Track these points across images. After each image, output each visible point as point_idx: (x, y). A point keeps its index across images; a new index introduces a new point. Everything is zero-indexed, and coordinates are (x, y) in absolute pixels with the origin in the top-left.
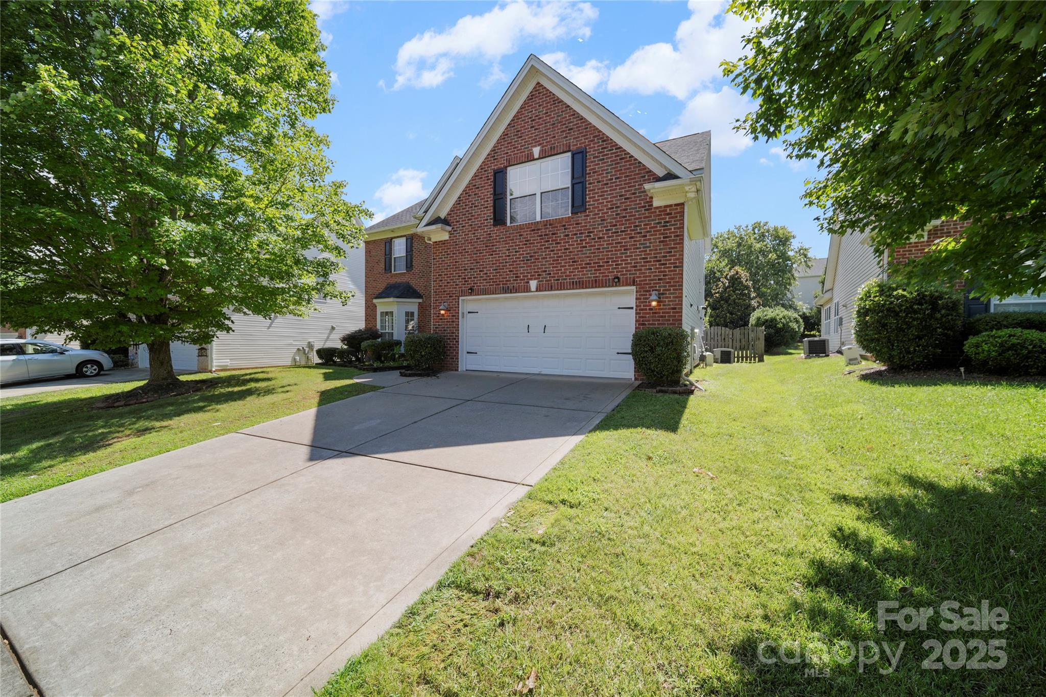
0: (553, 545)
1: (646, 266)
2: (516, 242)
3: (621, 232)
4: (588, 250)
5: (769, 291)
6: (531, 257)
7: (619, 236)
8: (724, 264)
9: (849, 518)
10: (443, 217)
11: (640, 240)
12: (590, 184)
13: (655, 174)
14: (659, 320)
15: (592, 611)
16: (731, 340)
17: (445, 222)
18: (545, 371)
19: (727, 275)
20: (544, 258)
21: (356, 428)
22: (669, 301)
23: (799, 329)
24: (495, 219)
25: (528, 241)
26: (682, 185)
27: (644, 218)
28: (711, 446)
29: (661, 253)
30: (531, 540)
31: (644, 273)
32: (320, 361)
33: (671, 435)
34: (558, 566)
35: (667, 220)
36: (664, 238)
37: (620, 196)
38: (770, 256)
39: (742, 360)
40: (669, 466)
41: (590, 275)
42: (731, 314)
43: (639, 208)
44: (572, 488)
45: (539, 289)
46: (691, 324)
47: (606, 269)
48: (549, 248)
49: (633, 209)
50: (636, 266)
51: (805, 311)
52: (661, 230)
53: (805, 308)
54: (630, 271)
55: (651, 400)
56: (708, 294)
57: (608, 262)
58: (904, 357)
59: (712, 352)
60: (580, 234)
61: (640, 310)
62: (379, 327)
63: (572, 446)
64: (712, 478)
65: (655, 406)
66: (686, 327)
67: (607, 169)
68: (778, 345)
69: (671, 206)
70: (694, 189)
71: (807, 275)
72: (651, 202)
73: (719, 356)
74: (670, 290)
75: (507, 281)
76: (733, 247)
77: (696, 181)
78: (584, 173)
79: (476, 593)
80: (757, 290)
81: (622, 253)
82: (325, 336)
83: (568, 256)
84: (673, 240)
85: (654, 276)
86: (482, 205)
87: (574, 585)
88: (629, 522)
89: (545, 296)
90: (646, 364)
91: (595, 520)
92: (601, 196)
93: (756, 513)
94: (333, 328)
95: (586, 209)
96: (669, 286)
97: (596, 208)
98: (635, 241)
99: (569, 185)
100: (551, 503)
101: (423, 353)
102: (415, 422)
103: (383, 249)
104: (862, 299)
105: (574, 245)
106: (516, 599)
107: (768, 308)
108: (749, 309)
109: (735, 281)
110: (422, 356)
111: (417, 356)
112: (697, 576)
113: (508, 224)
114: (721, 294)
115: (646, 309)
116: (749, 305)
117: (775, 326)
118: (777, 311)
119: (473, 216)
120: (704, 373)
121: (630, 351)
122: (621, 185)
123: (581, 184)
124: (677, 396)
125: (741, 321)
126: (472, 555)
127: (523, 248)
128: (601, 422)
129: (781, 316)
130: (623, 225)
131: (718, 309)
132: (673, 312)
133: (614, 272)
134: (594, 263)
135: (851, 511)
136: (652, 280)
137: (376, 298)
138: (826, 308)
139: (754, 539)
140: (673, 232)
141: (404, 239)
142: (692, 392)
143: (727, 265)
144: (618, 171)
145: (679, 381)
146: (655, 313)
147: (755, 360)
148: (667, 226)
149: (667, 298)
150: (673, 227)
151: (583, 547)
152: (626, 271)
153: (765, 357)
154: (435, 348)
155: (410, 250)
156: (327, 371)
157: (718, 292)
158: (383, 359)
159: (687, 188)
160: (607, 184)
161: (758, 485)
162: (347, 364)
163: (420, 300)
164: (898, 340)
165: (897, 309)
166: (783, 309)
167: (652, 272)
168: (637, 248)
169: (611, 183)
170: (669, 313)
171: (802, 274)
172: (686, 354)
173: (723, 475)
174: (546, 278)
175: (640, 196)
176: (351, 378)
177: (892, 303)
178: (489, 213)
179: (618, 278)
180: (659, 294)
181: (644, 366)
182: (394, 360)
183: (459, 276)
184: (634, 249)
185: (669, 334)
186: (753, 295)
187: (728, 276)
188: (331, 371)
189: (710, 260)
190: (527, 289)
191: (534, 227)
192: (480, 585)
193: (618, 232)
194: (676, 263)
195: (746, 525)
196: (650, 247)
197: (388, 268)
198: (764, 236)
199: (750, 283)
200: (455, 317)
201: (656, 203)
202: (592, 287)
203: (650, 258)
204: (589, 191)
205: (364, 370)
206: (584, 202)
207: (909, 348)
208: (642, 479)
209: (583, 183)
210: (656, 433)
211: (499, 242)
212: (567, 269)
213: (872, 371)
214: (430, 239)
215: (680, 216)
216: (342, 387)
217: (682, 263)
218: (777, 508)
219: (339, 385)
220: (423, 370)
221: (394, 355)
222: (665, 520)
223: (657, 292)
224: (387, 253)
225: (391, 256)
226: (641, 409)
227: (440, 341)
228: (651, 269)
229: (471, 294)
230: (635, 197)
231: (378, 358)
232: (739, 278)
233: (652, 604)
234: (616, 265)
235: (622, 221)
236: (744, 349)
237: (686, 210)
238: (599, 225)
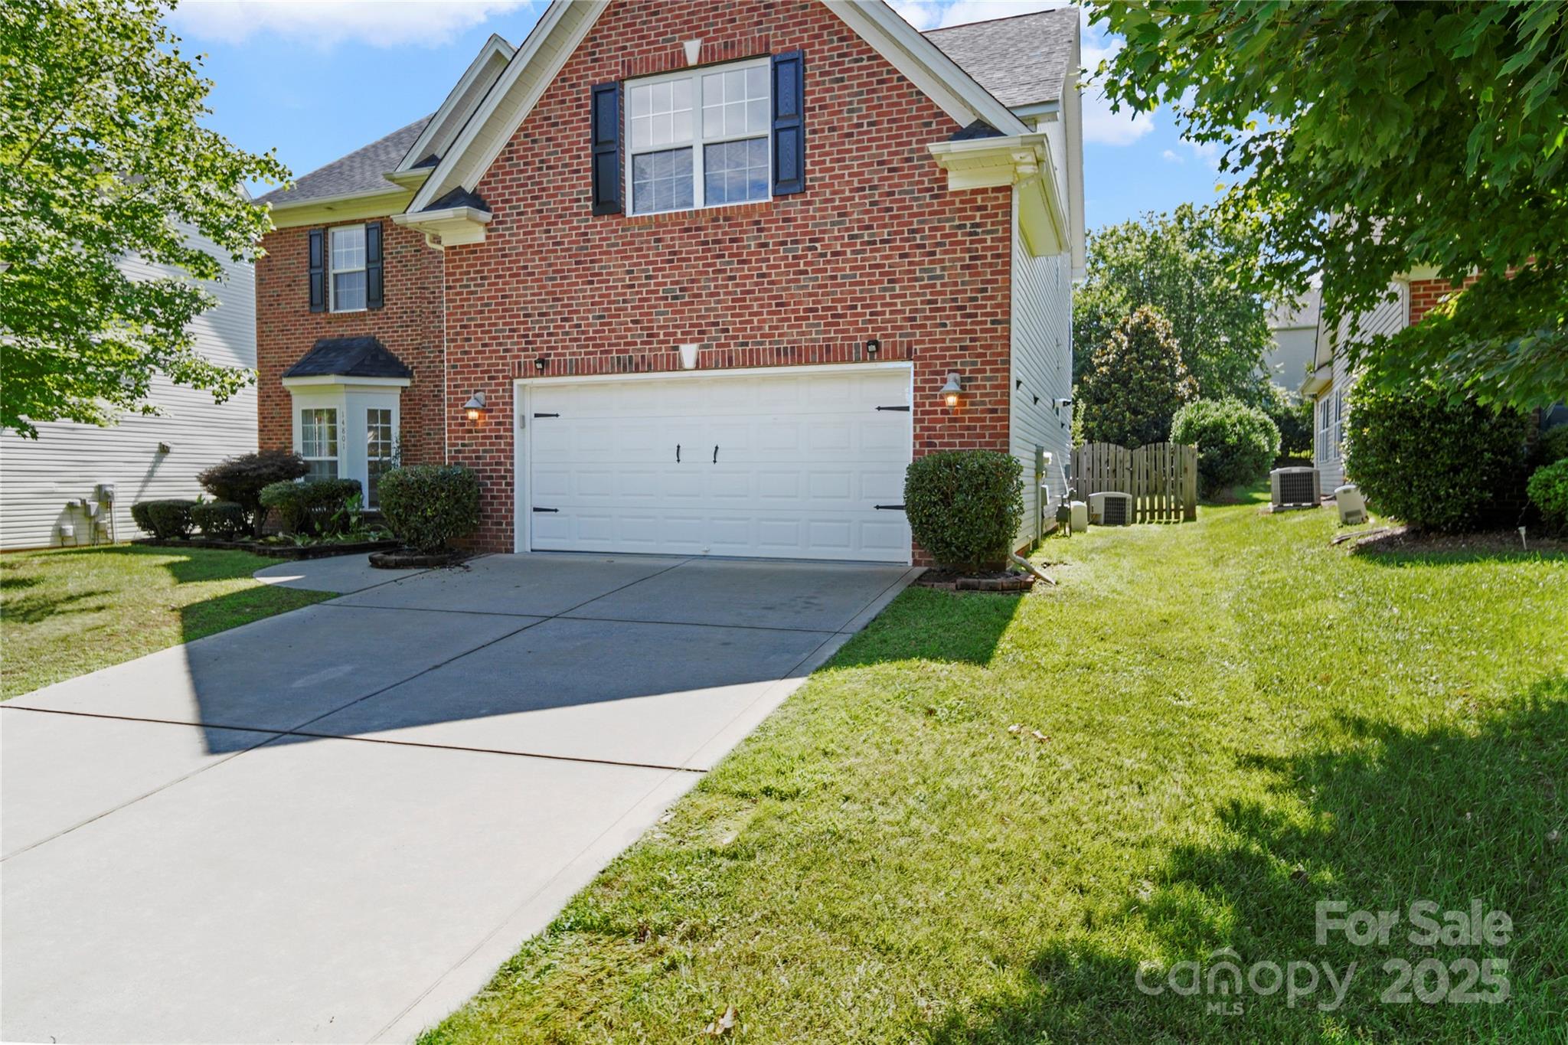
0: (751, 857)
1: (934, 318)
2: (647, 256)
3: (883, 241)
4: (811, 279)
5: (1214, 360)
6: (681, 290)
7: (877, 250)
8: (1118, 297)
9: (1253, 789)
10: (469, 189)
11: (922, 263)
12: (814, 132)
13: (951, 121)
14: (962, 436)
15: (821, 937)
16: (1127, 474)
17: (476, 200)
18: (717, 550)
19: (1125, 323)
20: (712, 295)
21: (299, 684)
22: (982, 395)
23: (1271, 447)
24: (597, 199)
25: (675, 253)
26: (1007, 150)
27: (931, 213)
28: (1048, 687)
29: (965, 291)
30: (713, 852)
31: (930, 334)
32: (144, 535)
33: (979, 671)
34: (763, 884)
35: (978, 220)
36: (971, 258)
37: (880, 163)
38: (1215, 283)
39: (1152, 517)
40: (967, 724)
41: (814, 335)
42: (1135, 412)
43: (920, 191)
44: (784, 769)
45: (701, 364)
46: (1036, 441)
47: (850, 323)
48: (724, 271)
49: (906, 192)
50: (914, 319)
51: (1289, 404)
52: (964, 242)
53: (1286, 397)
54: (901, 328)
55: (944, 605)
56: (1082, 366)
57: (855, 307)
58: (1430, 508)
59: (1088, 500)
60: (792, 242)
61: (924, 413)
62: (297, 447)
63: (781, 698)
64: (1041, 741)
65: (950, 617)
66: (1020, 452)
67: (851, 103)
68: (1229, 482)
69: (984, 191)
70: (1030, 159)
71: (1293, 324)
72: (944, 179)
73: (1100, 509)
74: (985, 371)
75: (626, 344)
76: (1137, 259)
77: (1035, 143)
78: (800, 109)
79: (623, 933)
80: (1190, 359)
81: (885, 289)
82: (144, 470)
83: (766, 290)
84: (991, 265)
85: (952, 340)
86: (565, 165)
87: (790, 907)
88: (883, 815)
89: (716, 381)
90: (934, 531)
91: (827, 816)
92: (839, 160)
93: (1105, 791)
94: (164, 450)
95: (806, 188)
96: (983, 363)
97: (826, 186)
98: (910, 263)
99: (767, 131)
100: (744, 795)
101: (429, 513)
102: (436, 667)
103: (305, 253)
104: (1357, 392)
105: (779, 266)
106: (692, 935)
107: (1208, 401)
108: (1174, 401)
109: (1142, 335)
110: (427, 520)
111: (414, 519)
112: (993, 882)
113: (629, 213)
114: (1112, 366)
115: (935, 412)
116: (1173, 394)
117: (1223, 442)
118: (1226, 409)
119: (543, 190)
120: (1063, 547)
121: (902, 502)
122: (881, 139)
123: (793, 133)
124: (996, 596)
125: (1155, 432)
126: (606, 884)
127: (663, 269)
128: (840, 651)
129: (1234, 418)
130: (885, 226)
131: (1107, 401)
132: (991, 419)
133: (867, 330)
134: (824, 309)
135: (1260, 778)
136: (948, 349)
137: (292, 374)
138: (1321, 402)
139: (1092, 827)
140: (991, 248)
141: (360, 231)
142: (1028, 587)
143: (1125, 301)
144: (874, 107)
145: (1004, 566)
146: (955, 420)
147: (1177, 517)
148: (976, 234)
149: (978, 387)
150: (988, 237)
151: (805, 855)
152: (893, 328)
153: (1199, 510)
154: (458, 501)
155: (375, 256)
156: (176, 559)
157: (1106, 363)
158: (317, 526)
159: (1016, 157)
160: (851, 135)
161: (1120, 748)
162: (220, 541)
163: (407, 382)
164: (1419, 476)
165: (1417, 414)
166: (1239, 404)
167: (948, 333)
168: (916, 279)
169: (860, 133)
170: (983, 420)
171: (1282, 324)
172: (1016, 507)
173: (1060, 735)
174: (719, 338)
175: (922, 166)
176: (248, 574)
177: (1407, 400)
178: (584, 185)
179: (876, 343)
180: (962, 379)
181: (931, 535)
182: (345, 528)
183: (512, 330)
184: (910, 280)
185: (982, 467)
186: (1180, 370)
187: (1128, 327)
188: (184, 558)
189: (1088, 289)
190: (674, 364)
191: (691, 225)
192: (625, 921)
193: (874, 243)
194: (996, 314)
195: (1085, 808)
196: (942, 277)
197: (318, 300)
198: (1203, 236)
199: (1175, 344)
200: (505, 424)
201: (954, 184)
202: (821, 362)
203: (944, 301)
204: (813, 148)
205: (273, 554)
206: (800, 172)
207: (1437, 490)
208: (914, 748)
209: (799, 130)
210: (949, 667)
211: (608, 253)
212: (764, 321)
213: (1379, 536)
214: (437, 240)
215: (1004, 214)
216: (232, 596)
217: (1009, 313)
218: (1142, 781)
219: (222, 592)
220: (428, 551)
221: (346, 516)
222: (948, 809)
223: (957, 376)
224: (316, 262)
225: (326, 269)
226: (922, 623)
227: (470, 484)
228: (945, 325)
229: (541, 373)
230: (910, 168)
231: (304, 526)
232: (1151, 331)
233: (917, 921)
234: (871, 314)
235: (883, 218)
236: (1155, 492)
237: (1015, 202)
238: (833, 224)
